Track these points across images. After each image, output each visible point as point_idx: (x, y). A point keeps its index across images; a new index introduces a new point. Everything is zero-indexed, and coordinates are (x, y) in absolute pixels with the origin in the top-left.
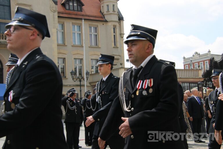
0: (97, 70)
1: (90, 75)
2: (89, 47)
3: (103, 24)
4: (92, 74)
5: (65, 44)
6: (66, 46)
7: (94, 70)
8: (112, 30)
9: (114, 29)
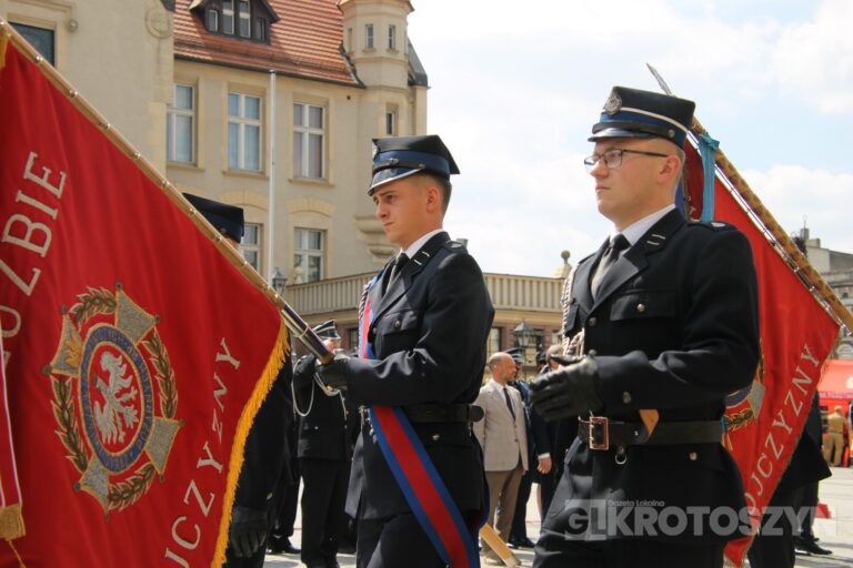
0: (315, 270)
1: (288, 287)
2: (290, 181)
3: (349, 98)
4: (294, 285)
5: (196, 165)
6: (202, 171)
7: (305, 271)
8: (384, 121)
9: (390, 116)
